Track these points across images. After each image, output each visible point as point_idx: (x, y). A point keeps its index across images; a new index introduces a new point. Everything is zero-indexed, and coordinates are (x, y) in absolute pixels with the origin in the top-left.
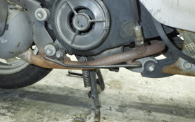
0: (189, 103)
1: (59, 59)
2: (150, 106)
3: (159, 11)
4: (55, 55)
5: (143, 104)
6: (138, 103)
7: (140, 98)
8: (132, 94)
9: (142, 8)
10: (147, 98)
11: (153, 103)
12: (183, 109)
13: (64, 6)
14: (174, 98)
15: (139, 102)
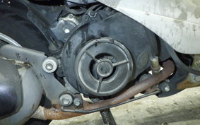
0: (191, 102)
1: (77, 107)
2: (163, 117)
3: (179, 43)
4: (73, 103)
5: (155, 117)
6: (151, 118)
7: (149, 111)
8: (139, 109)
9: (162, 44)
10: (155, 109)
11: (163, 113)
12: (190, 111)
13: (83, 57)
14: (176, 101)
15: (150, 115)
